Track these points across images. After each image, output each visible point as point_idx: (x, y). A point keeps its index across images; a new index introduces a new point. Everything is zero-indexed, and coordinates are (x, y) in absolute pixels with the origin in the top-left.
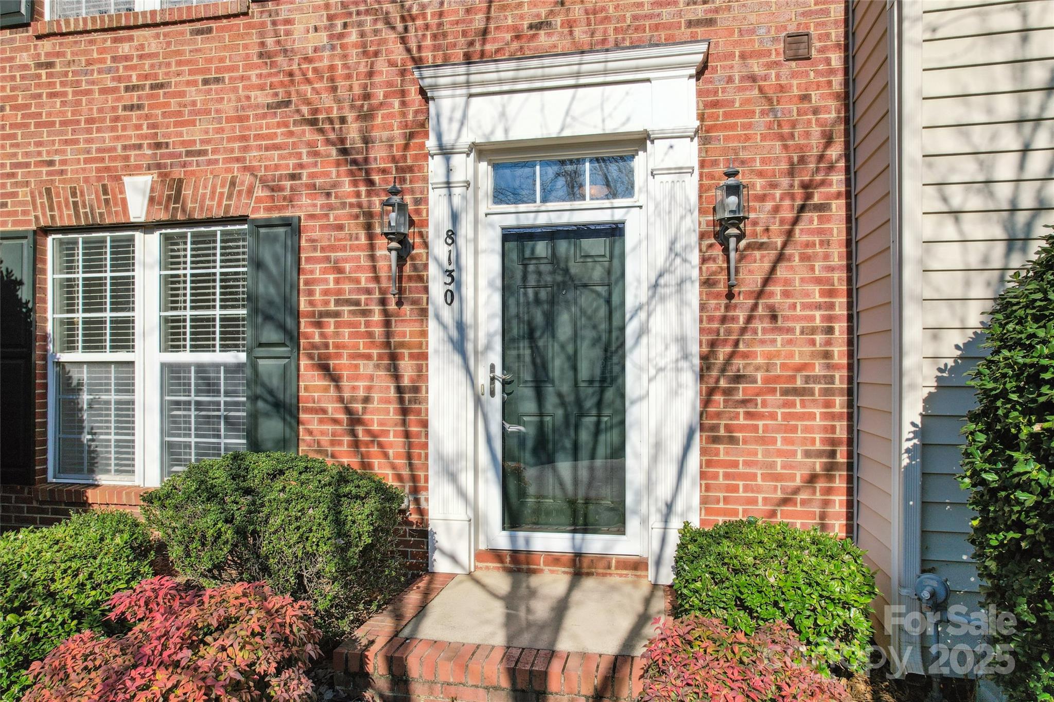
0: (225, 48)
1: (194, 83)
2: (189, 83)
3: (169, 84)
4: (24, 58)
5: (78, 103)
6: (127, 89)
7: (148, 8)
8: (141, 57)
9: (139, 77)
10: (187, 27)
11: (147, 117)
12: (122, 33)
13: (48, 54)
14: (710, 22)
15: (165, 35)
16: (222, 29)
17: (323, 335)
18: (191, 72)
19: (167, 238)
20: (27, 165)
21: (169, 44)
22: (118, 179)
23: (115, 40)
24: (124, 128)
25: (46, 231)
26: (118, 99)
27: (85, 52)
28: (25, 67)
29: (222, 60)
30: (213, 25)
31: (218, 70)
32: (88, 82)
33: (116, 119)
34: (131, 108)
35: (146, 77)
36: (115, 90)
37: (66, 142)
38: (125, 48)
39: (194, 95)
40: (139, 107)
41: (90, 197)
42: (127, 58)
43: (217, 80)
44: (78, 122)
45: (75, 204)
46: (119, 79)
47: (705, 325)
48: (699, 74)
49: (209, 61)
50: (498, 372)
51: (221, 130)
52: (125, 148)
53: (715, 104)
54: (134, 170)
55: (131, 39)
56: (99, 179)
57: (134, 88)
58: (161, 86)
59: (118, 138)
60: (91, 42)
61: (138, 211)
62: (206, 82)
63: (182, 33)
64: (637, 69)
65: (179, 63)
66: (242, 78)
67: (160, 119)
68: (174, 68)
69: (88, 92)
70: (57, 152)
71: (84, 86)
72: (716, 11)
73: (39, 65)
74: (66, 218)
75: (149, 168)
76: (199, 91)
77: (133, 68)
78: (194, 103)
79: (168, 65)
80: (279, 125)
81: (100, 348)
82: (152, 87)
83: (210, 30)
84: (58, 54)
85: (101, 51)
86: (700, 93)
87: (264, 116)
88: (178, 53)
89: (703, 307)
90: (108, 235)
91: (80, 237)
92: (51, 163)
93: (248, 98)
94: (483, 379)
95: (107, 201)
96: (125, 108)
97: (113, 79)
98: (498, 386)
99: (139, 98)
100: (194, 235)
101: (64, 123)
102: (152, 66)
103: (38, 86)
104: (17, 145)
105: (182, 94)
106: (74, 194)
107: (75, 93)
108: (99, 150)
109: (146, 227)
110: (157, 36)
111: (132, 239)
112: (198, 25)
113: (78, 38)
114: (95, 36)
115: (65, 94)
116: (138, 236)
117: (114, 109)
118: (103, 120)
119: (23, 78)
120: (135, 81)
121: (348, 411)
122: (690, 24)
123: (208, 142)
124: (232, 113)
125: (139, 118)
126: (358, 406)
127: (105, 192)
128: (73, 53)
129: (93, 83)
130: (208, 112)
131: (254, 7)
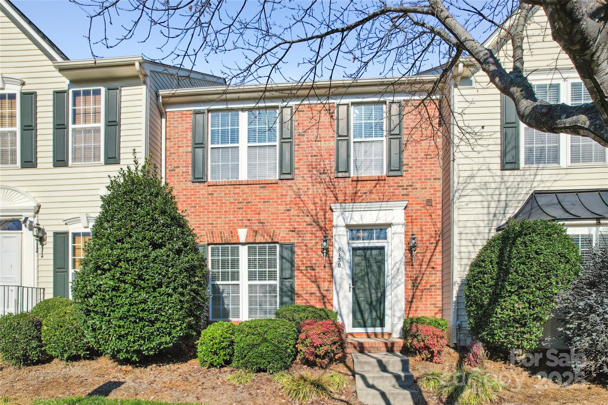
1: (260, 202)
3: (252, 202)
4: (204, 192)
5: (222, 206)
6: (238, 203)
8: (243, 193)
9: (243, 199)
10: (258, 186)
12: (236, 186)
13: (211, 191)
14: (408, 195)
15: (251, 188)
16: (270, 187)
18: (259, 199)
19: (249, 247)
20: (204, 224)
21: (252, 190)
22: (236, 229)
23: (234, 188)
24: (237, 214)
25: (209, 244)
26: (236, 206)
27: (224, 191)
28: (204, 194)
29: (269, 196)
30: (267, 186)
31: (268, 199)
32: (225, 200)
33: (235, 211)
34: (240, 208)
35: (245, 199)
37: (218, 218)
38: (237, 191)
39: (260, 205)
40: (242, 208)
41: (226, 235)
42: (238, 194)
43: (268, 202)
44: (222, 212)
45: (221, 237)
49: (265, 196)
50: (351, 285)
52: (237, 220)
53: (409, 216)
55: (239, 188)
56: (229, 229)
57: (240, 203)
58: (250, 202)
59: (235, 217)
60: (226, 188)
61: (242, 239)
62: (264, 202)
63: (256, 187)
64: (391, 207)
65: (256, 196)
66: (276, 202)
67: (249, 212)
68: (254, 197)
69: (225, 203)
70: (215, 221)
71: (224, 201)
72: (409, 192)
73: (209, 194)
74: (218, 240)
75: (246, 226)
77: (240, 196)
78: (260, 208)
79: (252, 196)
80: (288, 216)
81: (226, 280)
82: (246, 203)
83: (265, 187)
84: (215, 191)
85: (229, 191)
86: (405, 213)
87: (283, 213)
88: (255, 193)
90: (230, 246)
91: (220, 246)
92: (212, 224)
95: (232, 236)
96: (238, 208)
97: (234, 199)
98: (351, 289)
99: (242, 206)
100: (259, 247)
101: (217, 212)
103: (208, 200)
104: (201, 218)
105: (256, 205)
106: (221, 233)
107: (221, 203)
108: (229, 221)
109: (243, 244)
111: (238, 247)
112: (261, 185)
113: (222, 187)
114: (228, 186)
115: (217, 203)
116: (240, 246)
117: (234, 208)
118: (230, 212)
119: (203, 198)
120: (241, 200)
122: (403, 195)
124: (273, 212)
127: (232, 233)
128: (220, 191)
129: (227, 200)
130: (265, 211)
131: (280, 181)
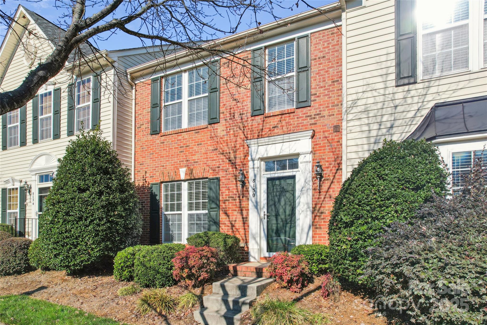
0: (202, 136)
2: (194, 145)
3: (190, 145)
4: (158, 141)
5: (169, 151)
6: (180, 147)
7: (185, 128)
8: (183, 139)
9: (183, 144)
10: (194, 132)
11: (185, 154)
12: (179, 134)
13: (163, 140)
14: (315, 124)
15: (189, 134)
16: (202, 132)
17: (225, 206)
18: (195, 142)
19: (189, 183)
20: (158, 167)
21: (190, 136)
22: (178, 169)
23: (178, 136)
24: (180, 157)
25: (162, 182)
26: (178, 150)
28: (158, 143)
29: (202, 139)
30: (200, 131)
31: (201, 142)
33: (178, 155)
34: (181, 152)
35: (185, 144)
36: (177, 148)
37: (167, 161)
38: (180, 138)
39: (195, 148)
40: (183, 152)
41: (172, 174)
42: (180, 140)
43: (201, 144)
44: (169, 156)
45: (169, 176)
46: (179, 145)
47: (314, 200)
48: (312, 137)
49: (199, 139)
50: (266, 213)
51: (201, 156)
52: (180, 162)
53: (317, 145)
54: (182, 167)
55: (181, 135)
56: (174, 169)
57: (182, 147)
58: (188, 146)
59: (178, 159)
60: (172, 137)
61: (183, 177)
62: (198, 145)
63: (193, 133)
64: (297, 137)
65: (192, 140)
66: (206, 143)
69: (171, 149)
70: (165, 163)
71: (171, 147)
72: (317, 121)
73: (161, 143)
74: (167, 179)
76: (196, 147)
78: (195, 150)
79: (190, 141)
80: (215, 155)
81: (174, 211)
82: (186, 146)
83: (199, 132)
84: (165, 140)
85: (175, 138)
86: (313, 142)
87: (211, 152)
88: (192, 138)
89: (313, 195)
90: (176, 183)
91: (170, 183)
92: (163, 166)
93: (208, 148)
94: (262, 215)
95: (176, 175)
96: (180, 152)
97: (177, 145)
98: (266, 217)
99: (183, 149)
100: (195, 182)
101: (166, 156)
102: (186, 141)
103: (161, 148)
104: (156, 162)
105: (192, 148)
106: (168, 173)
107: (169, 149)
108: (174, 162)
109: (184, 181)
110: (187, 134)
111: (181, 184)
112: (196, 131)
113: (170, 136)
114: (173, 135)
115: (166, 149)
116: (183, 183)
117: (177, 152)
118: (175, 155)
119: (158, 146)
121: (231, 224)
122: (311, 124)
123: (199, 159)
125: (183, 154)
126: (233, 222)
127: (175, 173)
128: (168, 139)
129: (173, 146)
131: (209, 126)
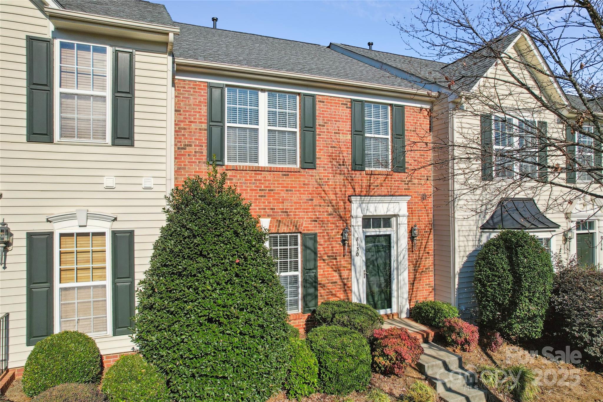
0: (293, 181)
1: (283, 190)
3: (275, 190)
6: (260, 190)
7: (264, 165)
10: (281, 173)
11: (267, 199)
12: (258, 172)
16: (292, 175)
18: (282, 187)
21: (274, 177)
23: (256, 174)
24: (259, 203)
26: (257, 193)
27: (245, 177)
29: (292, 184)
31: (291, 187)
33: (257, 199)
34: (262, 196)
35: (267, 187)
36: (256, 190)
38: (259, 177)
42: (260, 180)
43: (291, 190)
48: (408, 203)
49: (288, 184)
51: (291, 206)
54: (264, 216)
55: (261, 174)
57: (263, 190)
58: (272, 190)
59: (257, 206)
62: (287, 190)
63: (279, 175)
66: (299, 191)
67: (272, 201)
68: (276, 185)
71: (244, 188)
75: (268, 216)
76: (285, 193)
77: (262, 184)
78: (283, 197)
80: (310, 206)
82: (269, 190)
83: (288, 175)
84: (234, 176)
85: (251, 177)
87: (306, 203)
88: (278, 180)
93: (300, 197)
96: (259, 196)
97: (255, 186)
99: (264, 193)
102: (269, 184)
105: (279, 193)
110: (271, 174)
112: (284, 173)
114: (248, 172)
117: (256, 196)
120: (263, 188)
123: (288, 209)
124: (296, 201)
125: (264, 199)
129: (248, 187)
130: (288, 200)
131: (302, 170)
